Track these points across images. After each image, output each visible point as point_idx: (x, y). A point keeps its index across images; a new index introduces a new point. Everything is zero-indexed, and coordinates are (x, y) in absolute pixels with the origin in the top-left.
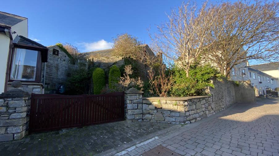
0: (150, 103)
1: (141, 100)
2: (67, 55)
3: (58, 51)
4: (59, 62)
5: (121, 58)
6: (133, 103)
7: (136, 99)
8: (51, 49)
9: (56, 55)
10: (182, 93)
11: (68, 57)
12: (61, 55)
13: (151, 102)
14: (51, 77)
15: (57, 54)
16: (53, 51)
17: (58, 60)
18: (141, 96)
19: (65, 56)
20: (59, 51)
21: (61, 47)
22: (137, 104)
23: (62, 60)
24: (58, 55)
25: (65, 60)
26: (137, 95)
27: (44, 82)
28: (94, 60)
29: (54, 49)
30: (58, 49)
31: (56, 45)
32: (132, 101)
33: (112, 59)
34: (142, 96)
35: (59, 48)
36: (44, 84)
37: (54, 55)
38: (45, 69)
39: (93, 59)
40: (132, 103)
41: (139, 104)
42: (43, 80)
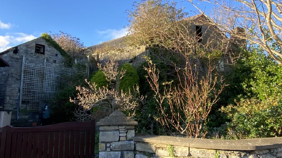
0: (151, 152)
1: (132, 142)
2: (58, 53)
3: (44, 46)
4: (45, 65)
5: (143, 48)
6: (111, 150)
7: (119, 140)
8: (32, 45)
9: (41, 53)
10: (254, 126)
11: (61, 56)
12: (49, 53)
13: (154, 149)
14: (32, 90)
15: (42, 51)
16: (36, 47)
17: (44, 62)
18: (132, 134)
19: (56, 55)
20: (46, 46)
21: (49, 40)
22: (120, 152)
23: (51, 61)
24: (43, 53)
25: (55, 62)
26: (122, 128)
27: (21, 100)
28: (100, 57)
29: (36, 44)
30: (43, 43)
31: (40, 38)
32: (108, 145)
33: (128, 51)
34: (133, 131)
35: (45, 41)
36: (20, 102)
37: (38, 54)
38: (22, 78)
39: (98, 56)
40: (108, 149)
41: (125, 152)
42: (19, 96)
